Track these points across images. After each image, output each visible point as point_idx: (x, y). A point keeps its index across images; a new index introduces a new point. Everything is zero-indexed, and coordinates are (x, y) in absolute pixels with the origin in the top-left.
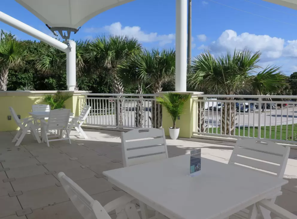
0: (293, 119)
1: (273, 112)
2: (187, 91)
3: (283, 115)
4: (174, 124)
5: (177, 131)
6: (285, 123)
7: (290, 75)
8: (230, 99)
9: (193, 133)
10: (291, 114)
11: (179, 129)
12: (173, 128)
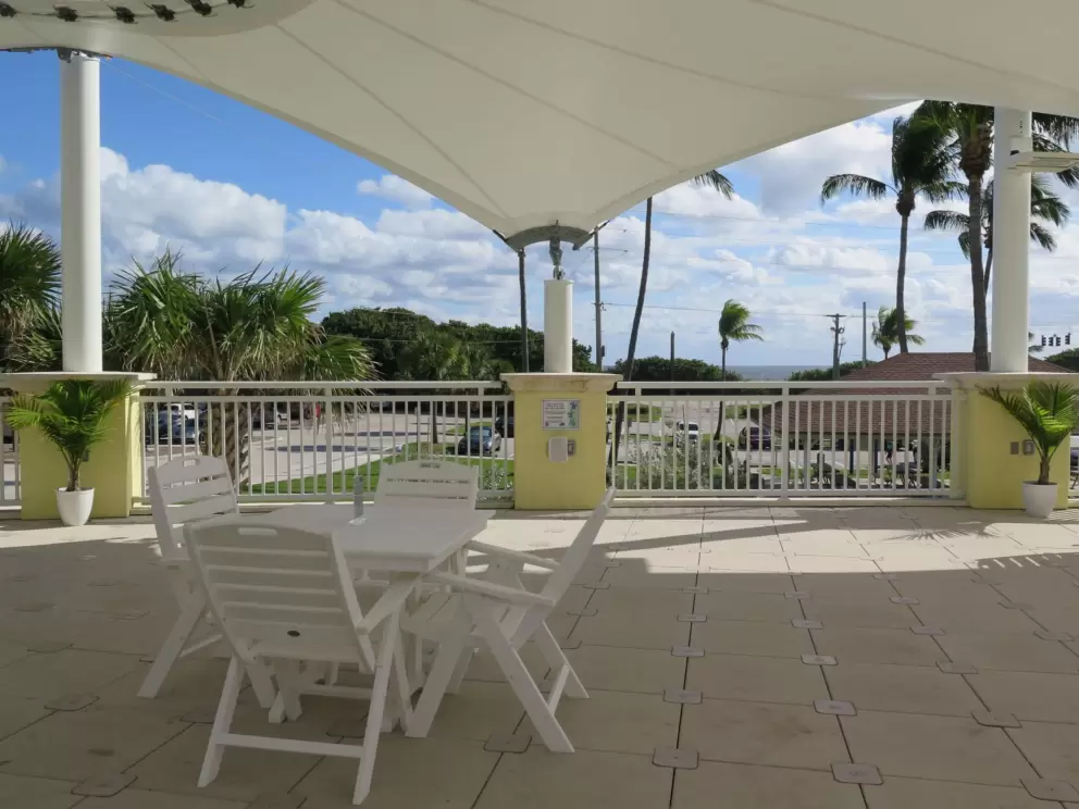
0: (343, 455)
1: (281, 438)
2: (105, 369)
3: (318, 447)
4: (74, 477)
5: (87, 499)
6: (322, 470)
7: (322, 319)
8: (229, 392)
9: (134, 500)
10: (336, 441)
11: (93, 490)
12: (71, 488)
